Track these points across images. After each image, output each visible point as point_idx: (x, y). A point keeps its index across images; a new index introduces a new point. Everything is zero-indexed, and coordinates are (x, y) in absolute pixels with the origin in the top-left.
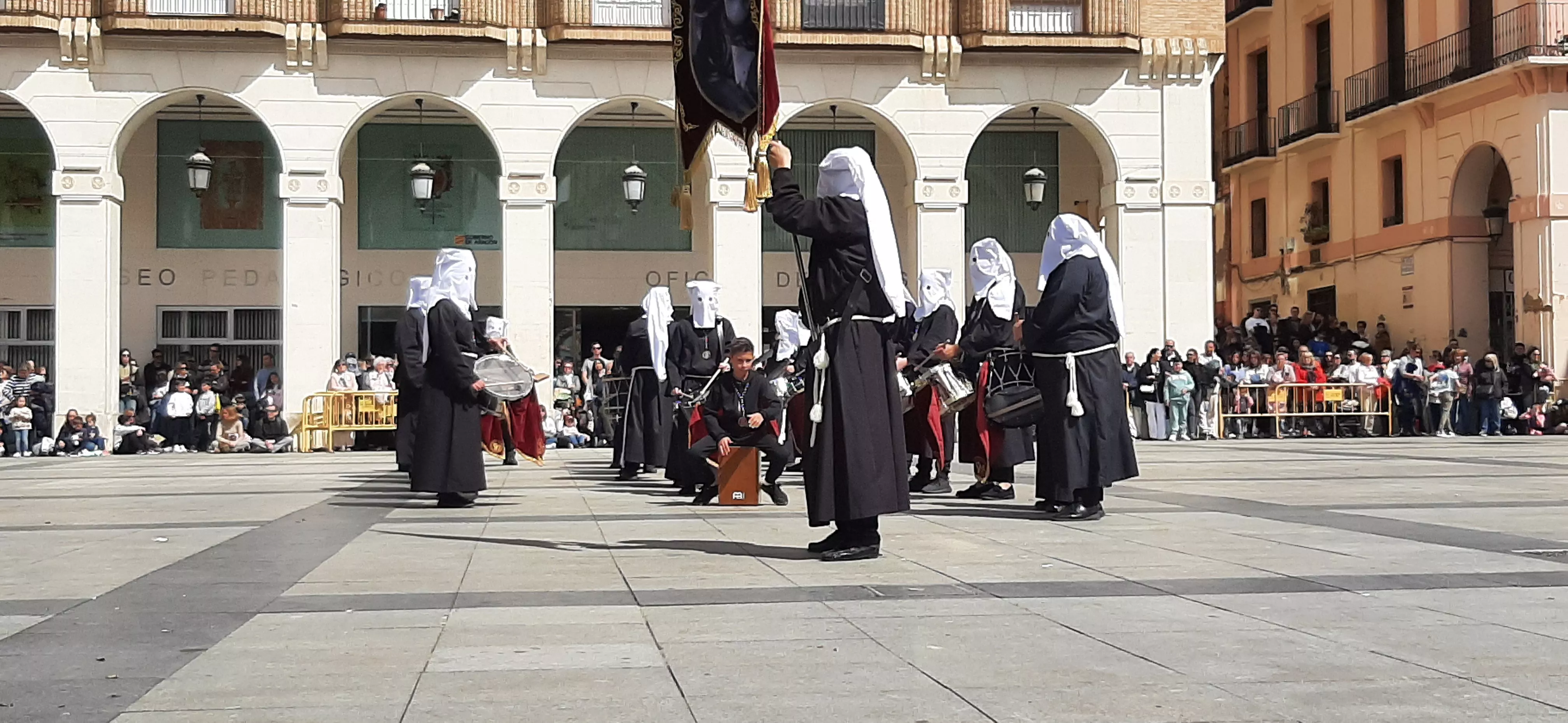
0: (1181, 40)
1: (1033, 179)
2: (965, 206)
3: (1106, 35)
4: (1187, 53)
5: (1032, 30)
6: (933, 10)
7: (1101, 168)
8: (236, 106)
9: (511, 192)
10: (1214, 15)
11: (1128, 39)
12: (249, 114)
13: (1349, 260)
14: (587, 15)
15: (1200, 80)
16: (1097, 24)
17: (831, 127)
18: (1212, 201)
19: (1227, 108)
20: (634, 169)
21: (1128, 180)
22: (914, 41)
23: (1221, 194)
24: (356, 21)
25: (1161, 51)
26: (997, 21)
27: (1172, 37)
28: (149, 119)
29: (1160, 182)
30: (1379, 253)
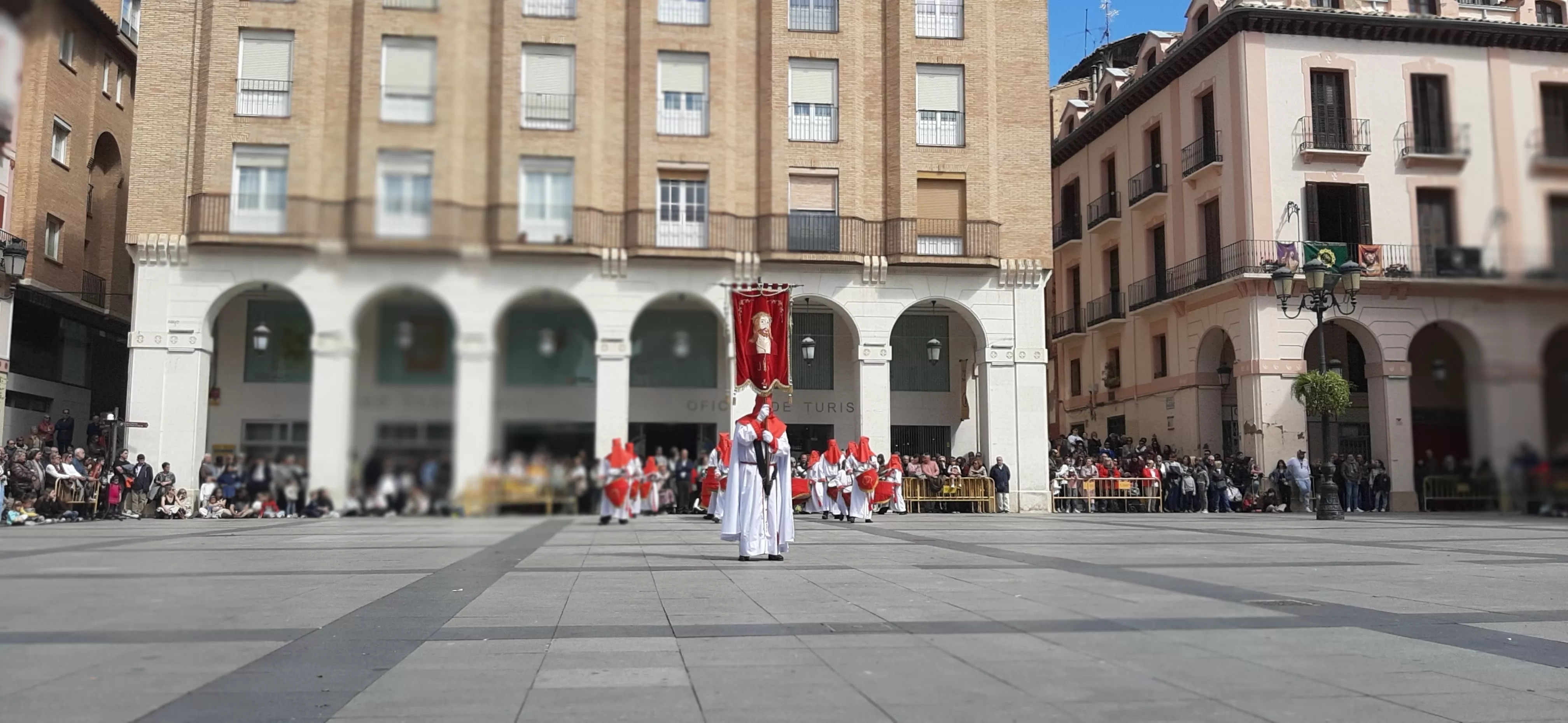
0: (1025, 261)
1: (934, 346)
2: (891, 362)
3: (978, 257)
4: (1029, 268)
5: (931, 253)
6: (870, 240)
7: (975, 339)
9: (603, 350)
10: (1046, 245)
11: (992, 259)
12: (438, 300)
13: (1133, 399)
14: (653, 241)
15: (1037, 286)
16: (972, 250)
18: (1046, 361)
19: (1054, 302)
21: (993, 347)
22: (858, 259)
23: (1052, 355)
24: (507, 243)
25: (1013, 266)
26: (910, 247)
27: (1019, 258)
28: (374, 302)
29: (1013, 349)
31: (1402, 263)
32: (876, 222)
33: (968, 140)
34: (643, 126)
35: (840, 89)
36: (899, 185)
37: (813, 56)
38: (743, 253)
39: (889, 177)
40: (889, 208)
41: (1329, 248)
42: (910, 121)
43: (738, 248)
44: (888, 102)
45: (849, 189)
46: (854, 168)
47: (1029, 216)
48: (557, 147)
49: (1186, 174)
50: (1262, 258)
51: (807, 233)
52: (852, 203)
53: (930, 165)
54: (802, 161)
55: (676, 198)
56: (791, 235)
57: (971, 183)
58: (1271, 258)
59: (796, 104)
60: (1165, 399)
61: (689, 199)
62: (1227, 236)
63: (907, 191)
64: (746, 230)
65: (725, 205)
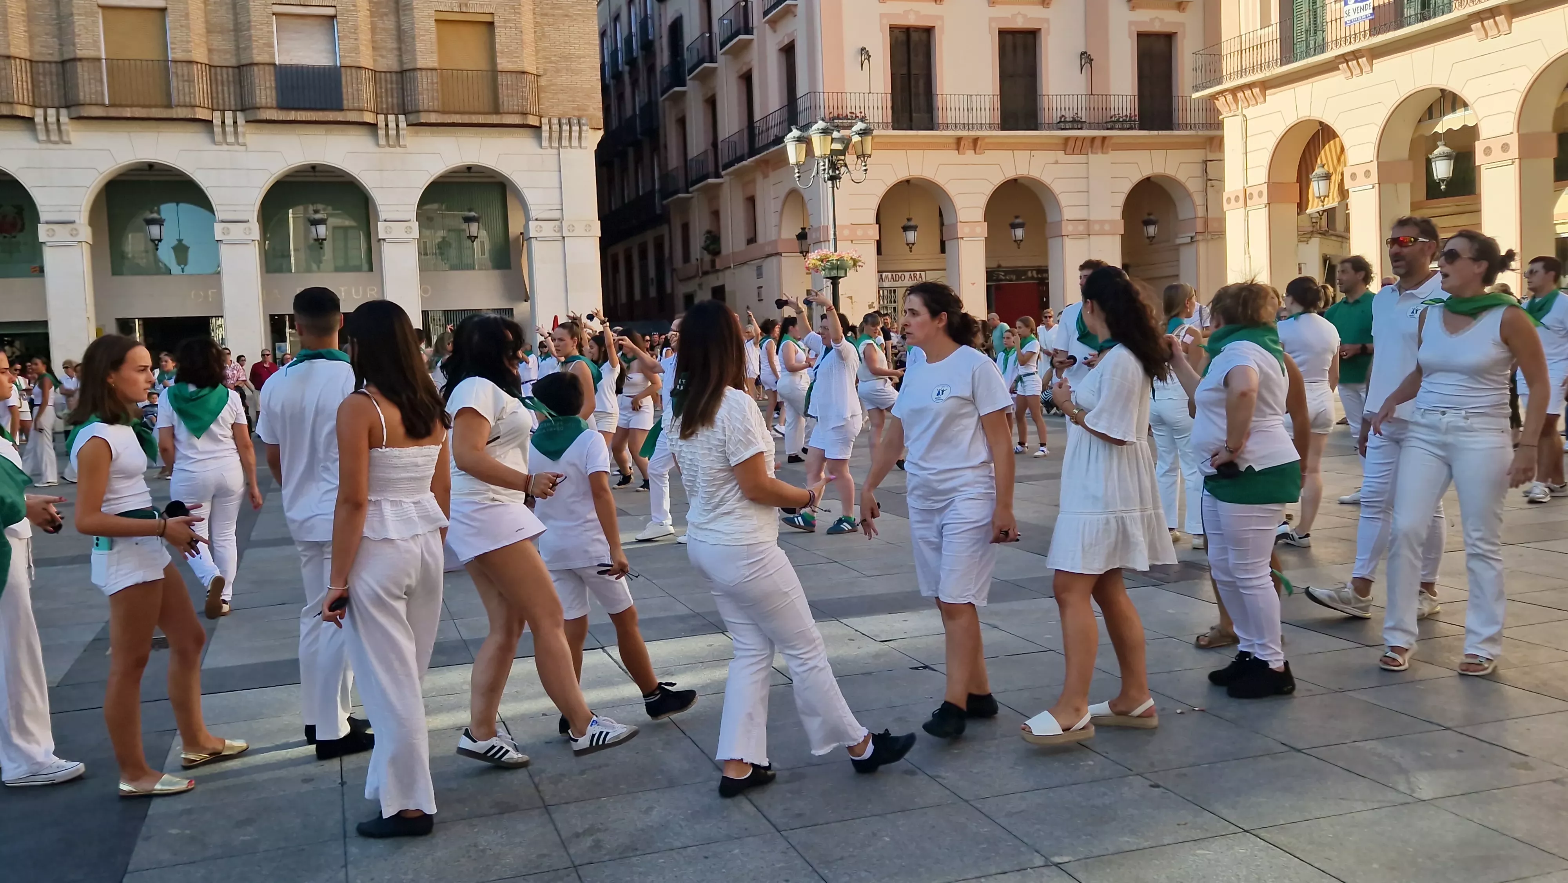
0: (570, 119)
2: (418, 241)
3: (513, 114)
4: (574, 128)
6: (384, 95)
9: (49, 234)
10: (594, 103)
11: (530, 117)
13: (731, 268)
15: (586, 148)
18: (599, 234)
20: (154, 216)
21: (538, 220)
22: (368, 118)
25: (556, 126)
26: (431, 104)
27: (563, 116)
29: (560, 221)
30: (745, 263)
32: (389, 73)
36: (412, 28)
38: (223, 112)
39: (401, 18)
40: (404, 56)
43: (215, 107)
45: (351, 33)
46: (354, 6)
47: (573, 65)
50: (830, 113)
51: (301, 86)
52: (356, 50)
53: (451, 3)
56: (280, 88)
57: (501, 26)
58: (841, 113)
60: (756, 268)
62: (802, 86)
63: (423, 35)
64: (226, 83)
65: (190, 51)
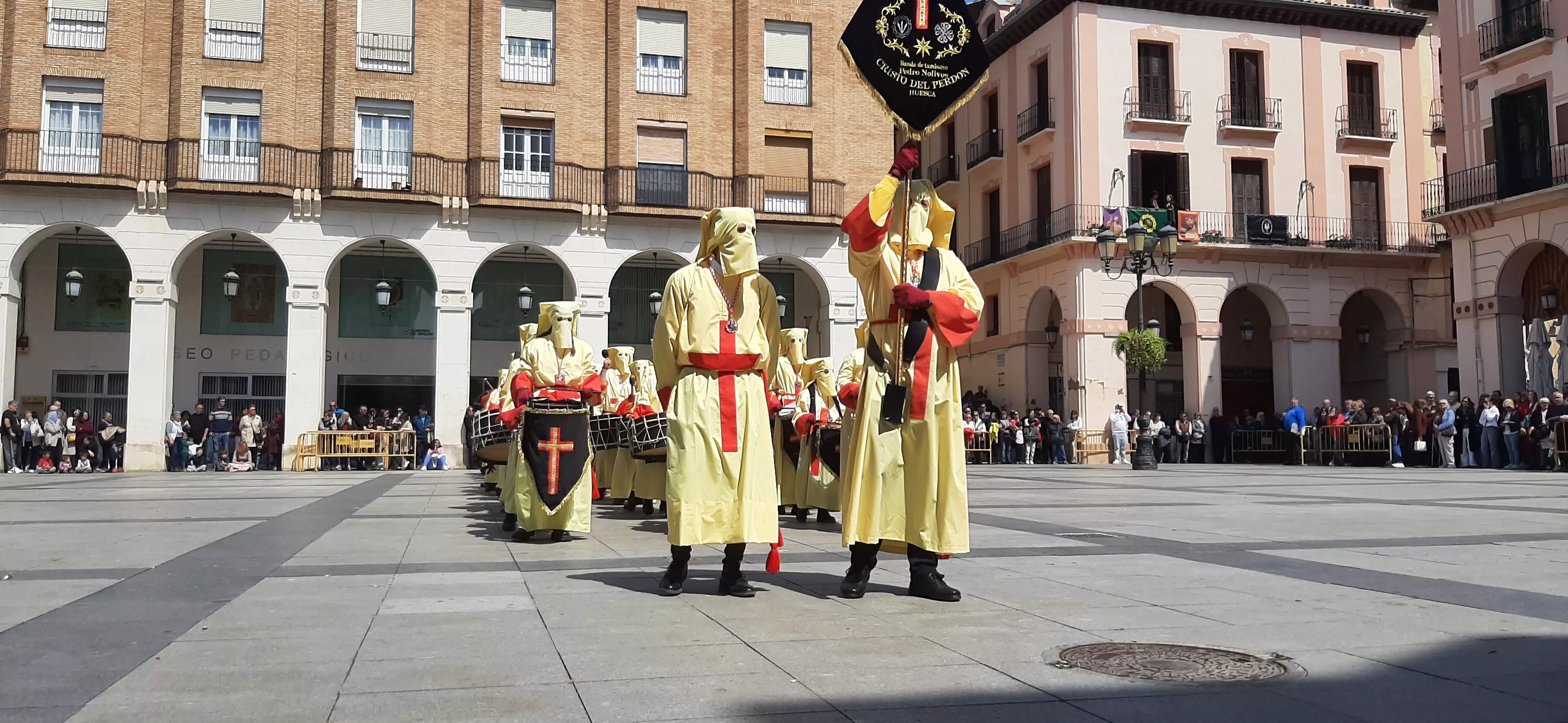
3: (823, 216)
5: (778, 210)
6: (718, 196)
7: (820, 296)
8: (259, 241)
9: (443, 301)
12: (266, 247)
14: (496, 190)
16: (818, 209)
17: (653, 266)
20: (525, 289)
21: (836, 305)
24: (342, 189)
26: (758, 204)
28: (199, 248)
29: (855, 306)
30: (985, 352)
31: (1217, 230)
32: (725, 179)
33: (814, 99)
34: (486, 71)
35: (689, 42)
36: (747, 142)
37: (662, 7)
38: (590, 205)
39: (737, 133)
40: (737, 164)
41: (1150, 213)
42: (758, 77)
43: (584, 201)
44: (736, 57)
45: (698, 144)
46: (701, 122)
47: (873, 176)
48: (396, 90)
49: (1020, 139)
50: (1089, 222)
51: (655, 187)
52: (700, 158)
53: (779, 122)
54: (651, 114)
55: (520, 147)
56: (639, 187)
57: (817, 142)
58: (1097, 223)
59: (645, 56)
60: (996, 357)
61: (534, 148)
62: (1057, 201)
63: (755, 149)
64: (594, 182)
65: (571, 155)
